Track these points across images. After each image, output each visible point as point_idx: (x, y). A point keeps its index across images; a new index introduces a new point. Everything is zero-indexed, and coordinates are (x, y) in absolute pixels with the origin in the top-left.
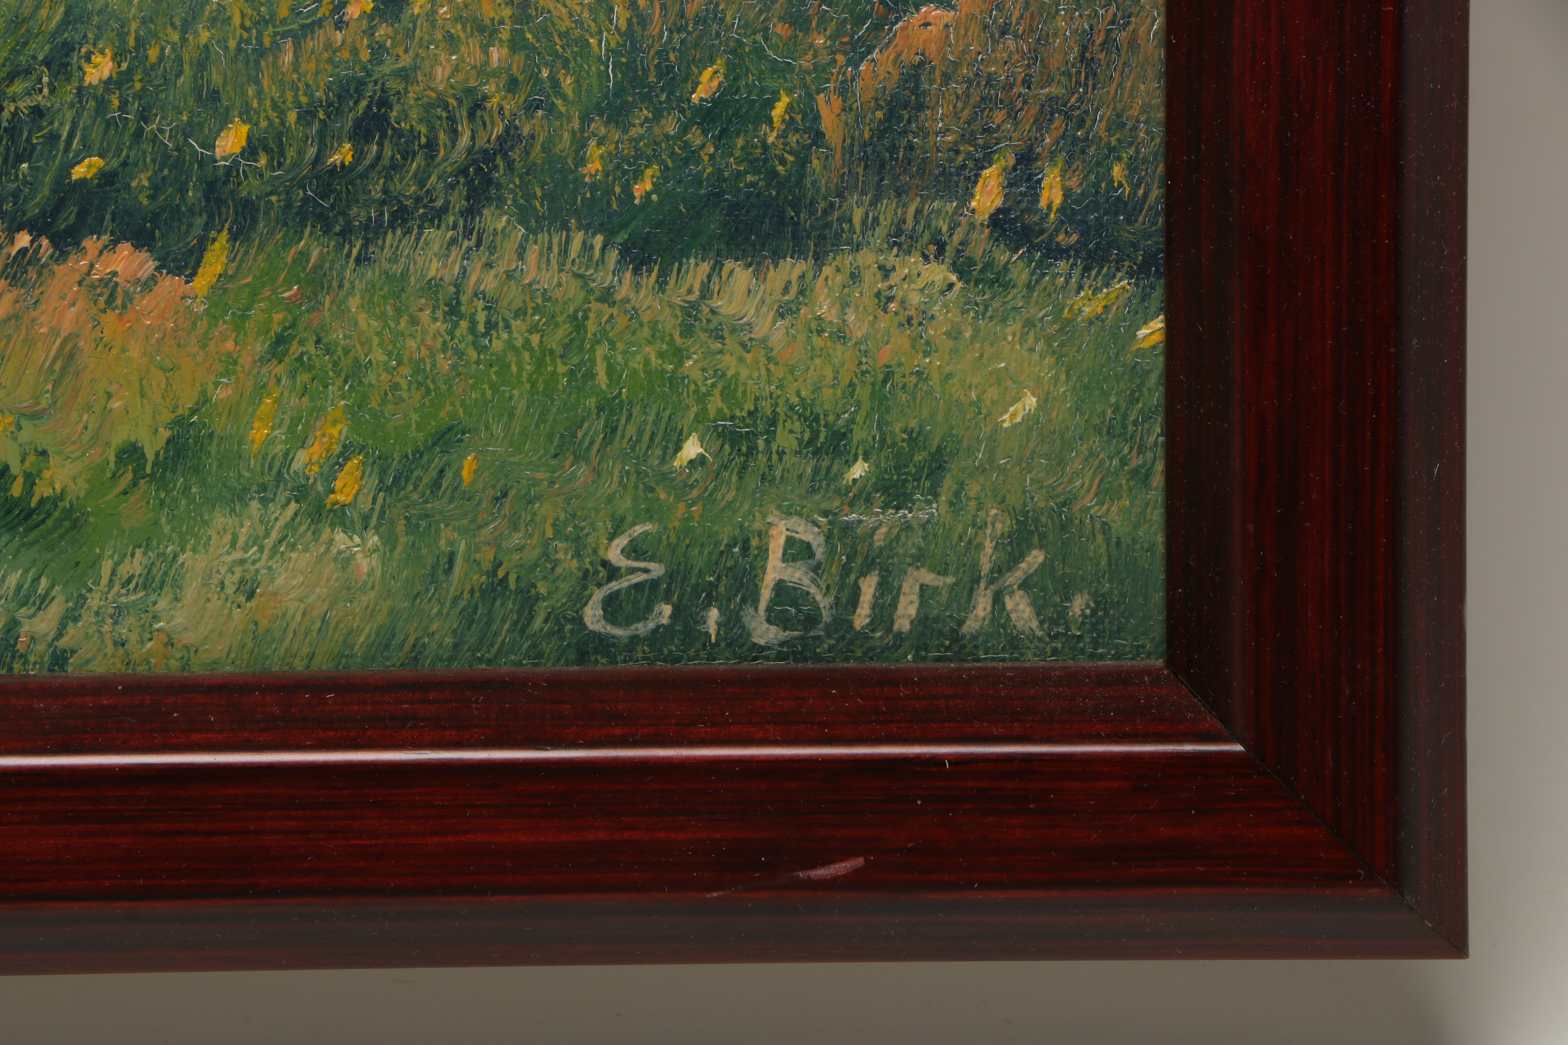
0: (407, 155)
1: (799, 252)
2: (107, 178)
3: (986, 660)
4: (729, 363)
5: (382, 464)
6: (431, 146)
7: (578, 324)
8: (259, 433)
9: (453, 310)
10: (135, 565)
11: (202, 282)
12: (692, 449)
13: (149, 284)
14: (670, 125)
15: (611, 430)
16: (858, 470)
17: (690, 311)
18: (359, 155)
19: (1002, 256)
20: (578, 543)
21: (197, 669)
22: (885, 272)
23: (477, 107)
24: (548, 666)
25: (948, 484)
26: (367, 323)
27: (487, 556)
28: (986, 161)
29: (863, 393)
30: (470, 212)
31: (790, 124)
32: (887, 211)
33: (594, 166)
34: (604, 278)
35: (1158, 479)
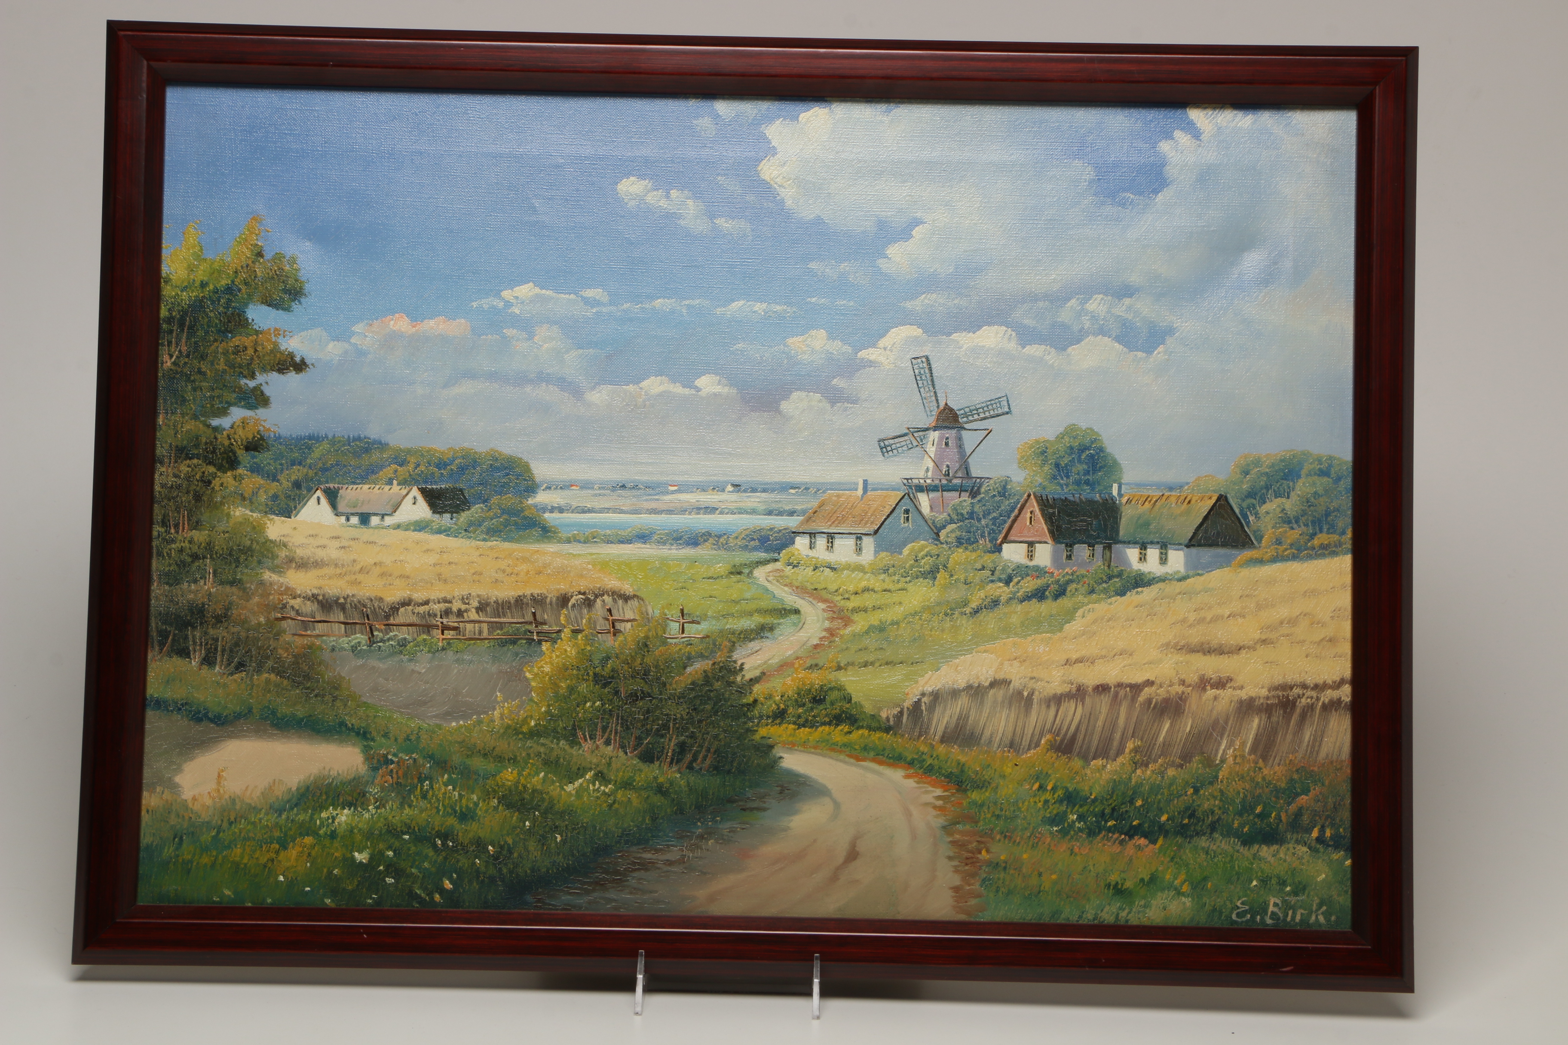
0: (1199, 822)
1: (1277, 844)
2: (1140, 825)
3: (1314, 928)
4: (1262, 866)
5: (1192, 883)
6: (1204, 820)
7: (1232, 857)
8: (1168, 877)
9: (1207, 853)
10: (1142, 903)
11: (1158, 846)
12: (1255, 883)
13: (1147, 846)
14: (1251, 817)
15: (1238, 879)
16: (1288, 889)
17: (1255, 855)
18: (1189, 821)
19: (1318, 846)
20: (1231, 902)
21: (1154, 924)
22: (1294, 848)
23: (1213, 812)
24: (1225, 926)
25: (1307, 892)
26: (1190, 855)
27: (1213, 903)
28: (1315, 827)
29: (1289, 873)
30: (1211, 833)
31: (1275, 818)
32: (1295, 836)
33: (1236, 825)
34: (1238, 848)
35: (1350, 893)
